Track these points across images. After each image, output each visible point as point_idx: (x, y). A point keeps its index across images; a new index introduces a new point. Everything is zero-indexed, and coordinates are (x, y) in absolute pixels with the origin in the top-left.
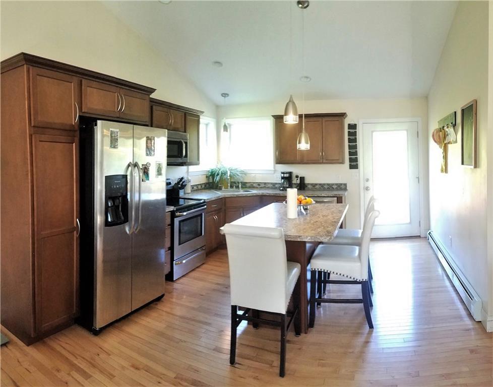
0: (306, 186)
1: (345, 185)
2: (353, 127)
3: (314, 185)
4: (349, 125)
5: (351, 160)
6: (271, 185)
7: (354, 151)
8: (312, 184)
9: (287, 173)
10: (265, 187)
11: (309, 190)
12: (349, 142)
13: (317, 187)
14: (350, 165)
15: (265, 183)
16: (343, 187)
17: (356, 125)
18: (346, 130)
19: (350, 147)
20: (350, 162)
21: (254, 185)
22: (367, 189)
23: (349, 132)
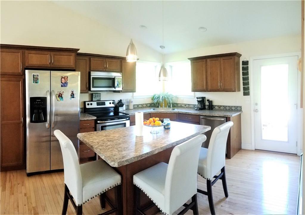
0: (214, 107)
1: (241, 107)
2: (246, 63)
3: (220, 107)
4: (243, 62)
5: (245, 89)
6: (193, 106)
7: (246, 81)
8: (218, 106)
9: (199, 98)
10: (189, 107)
11: (216, 110)
12: (243, 75)
13: (222, 108)
14: (244, 92)
15: (189, 105)
16: (239, 108)
17: (248, 62)
18: (241, 66)
19: (244, 79)
20: (244, 90)
21: (183, 105)
22: (256, 111)
23: (243, 67)
